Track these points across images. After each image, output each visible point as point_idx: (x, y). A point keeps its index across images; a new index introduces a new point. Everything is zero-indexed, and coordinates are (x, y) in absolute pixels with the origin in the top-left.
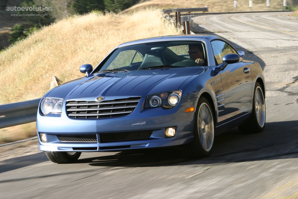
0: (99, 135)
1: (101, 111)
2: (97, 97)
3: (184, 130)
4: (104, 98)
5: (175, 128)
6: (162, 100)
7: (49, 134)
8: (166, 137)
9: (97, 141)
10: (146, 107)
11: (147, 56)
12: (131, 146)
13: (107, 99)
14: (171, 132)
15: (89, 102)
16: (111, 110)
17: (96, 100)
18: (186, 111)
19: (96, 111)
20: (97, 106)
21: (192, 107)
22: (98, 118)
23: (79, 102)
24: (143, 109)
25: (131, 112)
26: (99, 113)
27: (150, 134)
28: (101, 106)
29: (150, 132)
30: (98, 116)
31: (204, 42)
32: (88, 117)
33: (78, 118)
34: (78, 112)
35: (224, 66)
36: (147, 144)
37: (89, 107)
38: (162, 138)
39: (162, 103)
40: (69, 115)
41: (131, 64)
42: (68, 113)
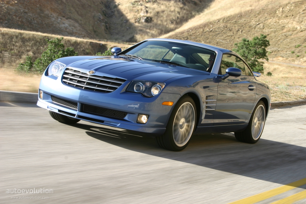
0: (80, 104)
1: (88, 84)
2: (90, 70)
3: (157, 121)
4: (95, 73)
5: (148, 116)
6: (146, 88)
7: (45, 93)
8: (138, 122)
9: (77, 109)
10: (129, 91)
11: (176, 56)
12: (104, 122)
13: (97, 74)
14: (144, 119)
15: (82, 73)
16: (96, 84)
17: (88, 73)
18: (163, 104)
19: (85, 82)
20: (87, 78)
21: (171, 102)
22: (84, 89)
23: (75, 71)
24: (125, 91)
25: (112, 91)
26: (86, 85)
27: (125, 115)
28: (90, 79)
29: (125, 113)
30: (85, 87)
31: (217, 52)
32: (77, 86)
33: (69, 85)
34: (71, 80)
35: (226, 76)
36: (118, 123)
37: (81, 77)
38: (133, 122)
39: (145, 91)
40: (64, 80)
41: (163, 59)
42: (63, 78)
